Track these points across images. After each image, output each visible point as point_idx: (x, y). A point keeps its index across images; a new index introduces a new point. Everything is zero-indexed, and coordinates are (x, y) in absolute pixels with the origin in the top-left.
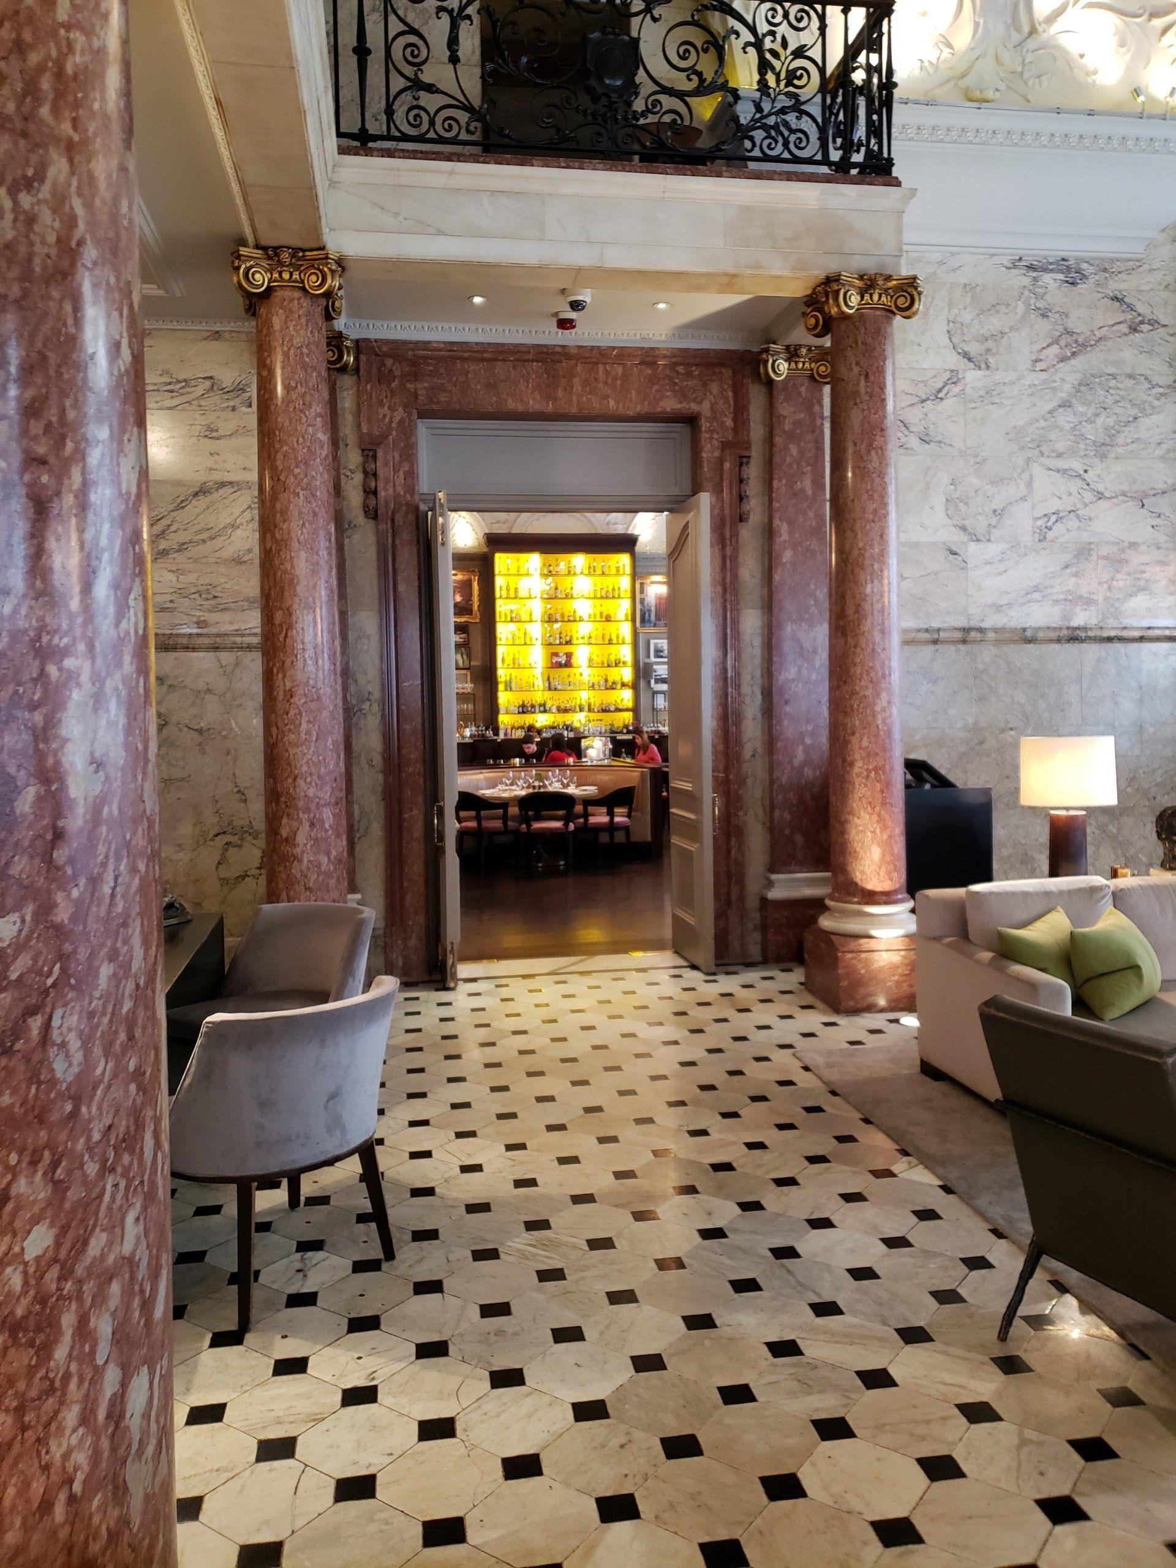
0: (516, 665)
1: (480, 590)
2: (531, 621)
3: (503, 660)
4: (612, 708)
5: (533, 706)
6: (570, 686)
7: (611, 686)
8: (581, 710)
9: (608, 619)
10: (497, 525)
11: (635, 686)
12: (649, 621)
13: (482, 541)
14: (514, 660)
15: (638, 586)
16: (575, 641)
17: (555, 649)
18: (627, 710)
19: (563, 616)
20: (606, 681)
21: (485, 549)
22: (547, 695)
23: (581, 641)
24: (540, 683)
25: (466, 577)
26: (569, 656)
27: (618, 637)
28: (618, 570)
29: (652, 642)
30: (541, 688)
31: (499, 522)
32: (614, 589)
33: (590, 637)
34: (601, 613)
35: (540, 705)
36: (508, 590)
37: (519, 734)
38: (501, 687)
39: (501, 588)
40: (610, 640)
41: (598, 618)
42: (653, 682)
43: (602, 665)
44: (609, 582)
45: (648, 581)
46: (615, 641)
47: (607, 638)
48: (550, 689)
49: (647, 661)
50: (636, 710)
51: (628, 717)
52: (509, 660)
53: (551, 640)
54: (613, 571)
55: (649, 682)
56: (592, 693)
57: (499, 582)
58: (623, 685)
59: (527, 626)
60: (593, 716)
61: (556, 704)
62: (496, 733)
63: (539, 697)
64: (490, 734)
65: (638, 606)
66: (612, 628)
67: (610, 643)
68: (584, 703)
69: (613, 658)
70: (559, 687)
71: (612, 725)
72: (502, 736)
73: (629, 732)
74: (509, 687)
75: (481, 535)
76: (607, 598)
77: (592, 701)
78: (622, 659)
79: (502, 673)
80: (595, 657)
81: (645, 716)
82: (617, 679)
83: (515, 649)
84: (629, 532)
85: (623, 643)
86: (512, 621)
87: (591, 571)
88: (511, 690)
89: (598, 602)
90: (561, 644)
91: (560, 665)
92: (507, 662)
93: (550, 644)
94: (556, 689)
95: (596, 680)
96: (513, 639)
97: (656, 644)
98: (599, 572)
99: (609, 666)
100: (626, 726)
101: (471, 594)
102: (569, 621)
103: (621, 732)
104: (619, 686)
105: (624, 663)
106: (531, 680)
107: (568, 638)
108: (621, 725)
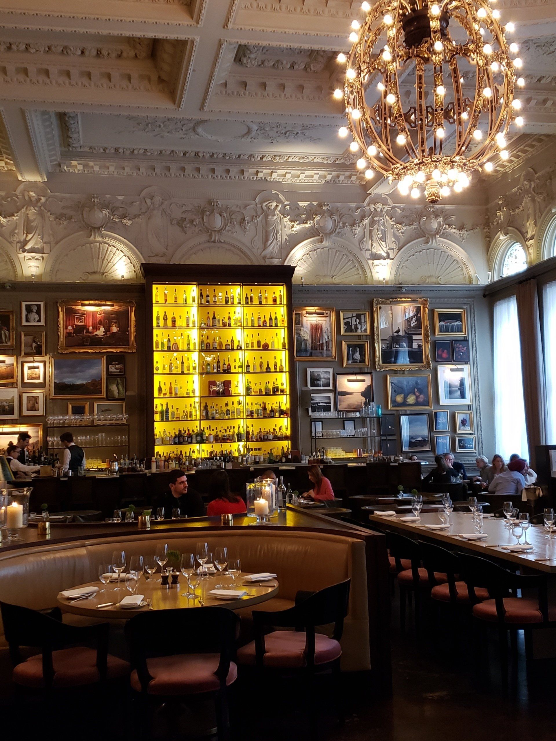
0: (173, 395)
1: (136, 321)
2: (189, 350)
3: (160, 389)
4: (271, 437)
5: (190, 436)
6: (228, 415)
7: (271, 414)
8: (239, 440)
9: (266, 347)
10: (155, 258)
11: (293, 414)
12: (306, 350)
13: (140, 273)
14: (171, 389)
15: (294, 317)
16: (233, 370)
17: (212, 378)
18: (286, 438)
19: (221, 344)
20: (265, 409)
21: (143, 281)
22: (205, 424)
23: (240, 370)
24: (197, 413)
25: (123, 308)
26: (227, 384)
27: (275, 365)
28: (275, 301)
29: (309, 370)
30: (198, 417)
31: (157, 255)
32: (271, 319)
33: (248, 366)
34: (259, 342)
35: (197, 435)
36: (165, 320)
37: (173, 465)
38: (157, 417)
39: (158, 318)
40: (268, 368)
41: (256, 347)
42: (310, 409)
43: (260, 394)
44: (266, 312)
45: (304, 312)
46: (272, 370)
47: (265, 366)
48: (207, 418)
49: (304, 388)
50: (294, 438)
51: (286, 444)
52: (165, 389)
53: (209, 369)
54: (270, 301)
55: (307, 410)
56: (249, 422)
57: (157, 311)
58: (282, 413)
59: (186, 355)
60: (251, 445)
61: (214, 433)
62: (149, 467)
63: (195, 426)
64: (141, 468)
65: (295, 336)
66: (268, 357)
67: (268, 371)
68: (242, 431)
69: (270, 386)
70: (217, 416)
71: (270, 454)
72: (154, 470)
73: (288, 461)
74: (165, 416)
75: (138, 266)
76: (265, 325)
77: (250, 429)
78: (280, 387)
79: (159, 403)
80: (252, 386)
81: (304, 444)
82: (276, 407)
83: (172, 378)
84: (286, 264)
85: (281, 371)
86: (169, 349)
87: (248, 301)
88: (167, 420)
89: (255, 332)
90: (218, 373)
91: (218, 394)
92: (163, 392)
93: (208, 373)
94: (213, 418)
95: (254, 408)
96: (171, 369)
97: (312, 373)
98: (256, 301)
99: (267, 394)
100: (285, 455)
101: (128, 325)
102: (227, 350)
103: (280, 461)
104: (277, 415)
105: (282, 391)
106: (188, 409)
107: (226, 367)
108: (280, 453)
